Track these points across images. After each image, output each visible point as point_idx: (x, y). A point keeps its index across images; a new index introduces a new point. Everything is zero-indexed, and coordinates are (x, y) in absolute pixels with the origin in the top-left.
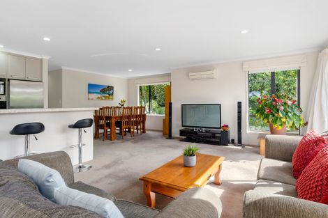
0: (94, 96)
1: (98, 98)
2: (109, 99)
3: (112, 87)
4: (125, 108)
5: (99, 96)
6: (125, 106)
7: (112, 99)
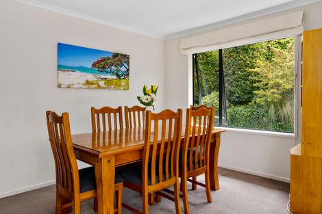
0: (78, 78)
1: (88, 83)
2: (117, 87)
3: (126, 57)
4: (156, 117)
5: (90, 77)
6: (157, 108)
7: (127, 88)
